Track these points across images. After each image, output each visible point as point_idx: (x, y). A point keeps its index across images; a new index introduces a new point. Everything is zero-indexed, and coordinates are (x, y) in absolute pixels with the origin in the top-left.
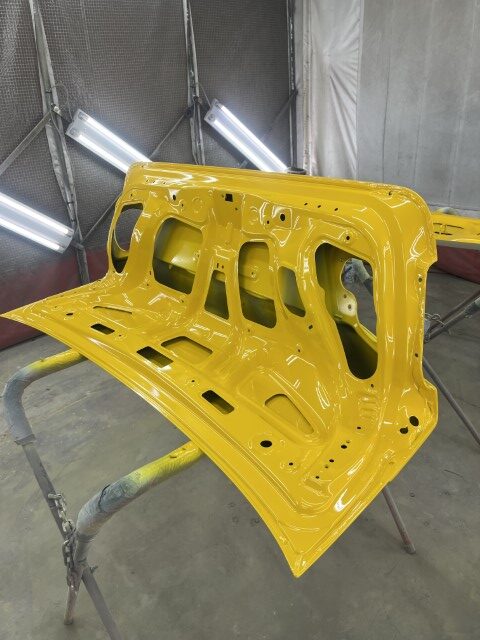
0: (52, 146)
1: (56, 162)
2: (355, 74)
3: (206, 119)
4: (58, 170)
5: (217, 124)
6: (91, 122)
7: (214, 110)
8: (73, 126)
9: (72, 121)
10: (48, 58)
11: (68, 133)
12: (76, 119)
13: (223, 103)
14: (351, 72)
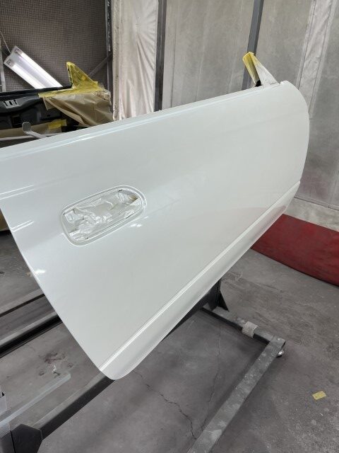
2: (153, 43)
5: (16, 68)
7: (12, 56)
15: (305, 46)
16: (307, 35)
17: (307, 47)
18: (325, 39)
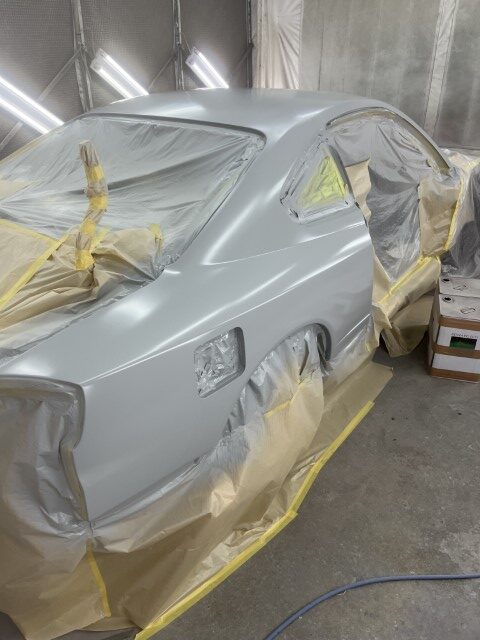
0: (79, 77)
1: (81, 89)
2: (298, 33)
3: (187, 63)
4: (82, 95)
5: (195, 67)
6: (109, 59)
7: (193, 54)
8: (95, 61)
9: (94, 57)
10: (79, 8)
11: (91, 66)
12: (98, 55)
13: (200, 50)
14: (295, 31)
15: (437, 29)
16: (438, 22)
17: (439, 30)
18: (452, 24)
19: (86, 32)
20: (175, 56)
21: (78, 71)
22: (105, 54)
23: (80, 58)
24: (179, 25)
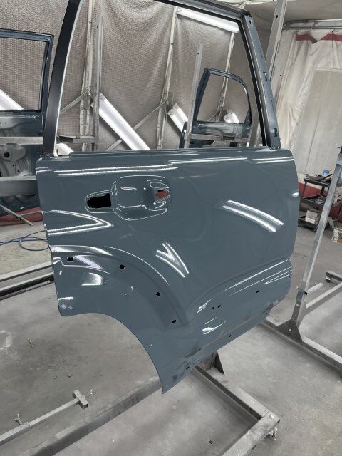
0: (159, 118)
1: (159, 125)
3: (224, 118)
4: (158, 129)
6: (180, 111)
8: (171, 111)
9: (171, 108)
10: (169, 79)
11: (169, 113)
12: (174, 107)
13: (234, 111)
14: (298, 109)
19: (170, 94)
20: (218, 113)
21: (160, 115)
22: (178, 107)
23: (163, 108)
24: (224, 96)
